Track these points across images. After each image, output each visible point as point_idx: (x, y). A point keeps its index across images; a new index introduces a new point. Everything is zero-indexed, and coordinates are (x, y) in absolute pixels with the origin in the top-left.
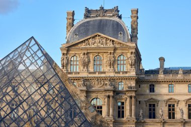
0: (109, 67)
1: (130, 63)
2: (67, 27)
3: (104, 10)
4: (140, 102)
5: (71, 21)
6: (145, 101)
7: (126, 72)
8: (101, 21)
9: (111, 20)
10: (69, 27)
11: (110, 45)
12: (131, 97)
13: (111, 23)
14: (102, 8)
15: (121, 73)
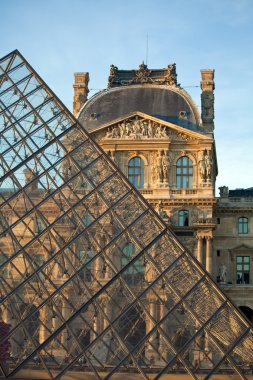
0: (158, 181)
1: (203, 171)
2: (75, 103)
3: (148, 71)
4: (218, 252)
5: (82, 91)
6: (230, 251)
7: (194, 192)
8: (142, 90)
9: (162, 90)
10: (78, 104)
11: (162, 135)
12: (204, 241)
13: (163, 94)
14: (144, 67)
15: (184, 192)
